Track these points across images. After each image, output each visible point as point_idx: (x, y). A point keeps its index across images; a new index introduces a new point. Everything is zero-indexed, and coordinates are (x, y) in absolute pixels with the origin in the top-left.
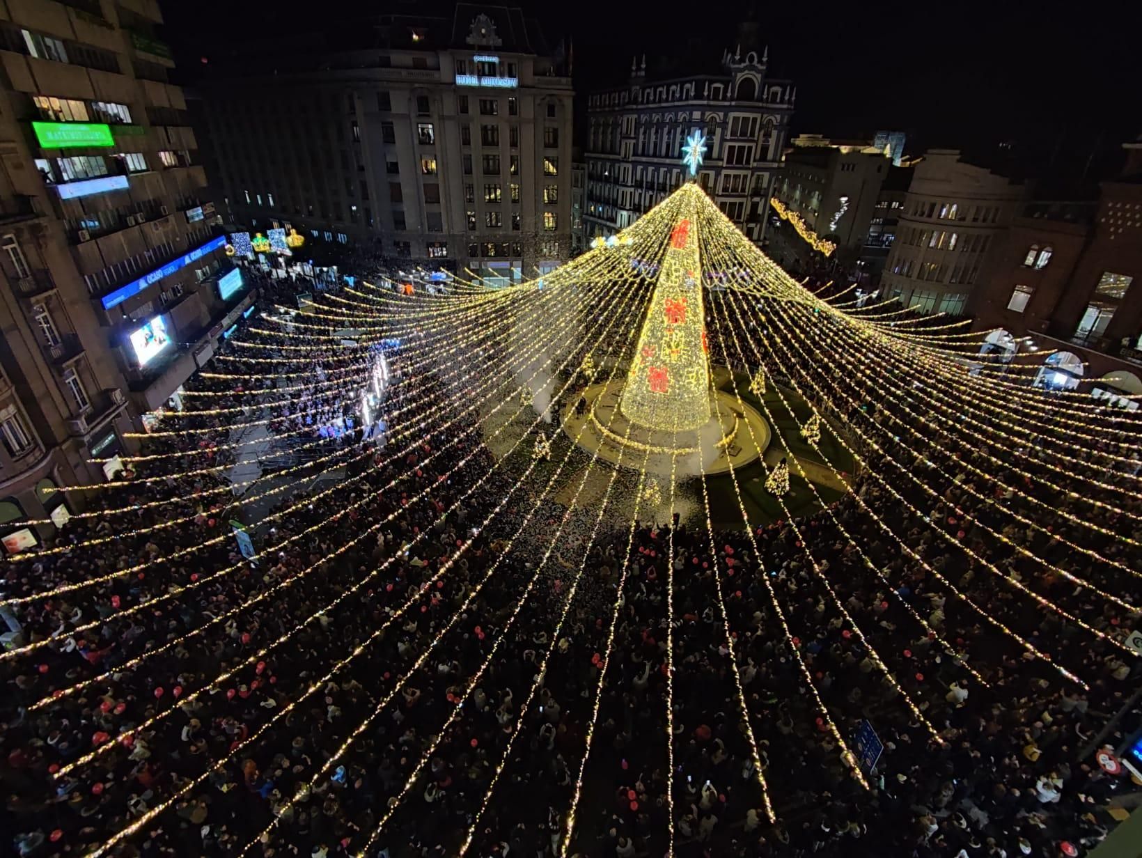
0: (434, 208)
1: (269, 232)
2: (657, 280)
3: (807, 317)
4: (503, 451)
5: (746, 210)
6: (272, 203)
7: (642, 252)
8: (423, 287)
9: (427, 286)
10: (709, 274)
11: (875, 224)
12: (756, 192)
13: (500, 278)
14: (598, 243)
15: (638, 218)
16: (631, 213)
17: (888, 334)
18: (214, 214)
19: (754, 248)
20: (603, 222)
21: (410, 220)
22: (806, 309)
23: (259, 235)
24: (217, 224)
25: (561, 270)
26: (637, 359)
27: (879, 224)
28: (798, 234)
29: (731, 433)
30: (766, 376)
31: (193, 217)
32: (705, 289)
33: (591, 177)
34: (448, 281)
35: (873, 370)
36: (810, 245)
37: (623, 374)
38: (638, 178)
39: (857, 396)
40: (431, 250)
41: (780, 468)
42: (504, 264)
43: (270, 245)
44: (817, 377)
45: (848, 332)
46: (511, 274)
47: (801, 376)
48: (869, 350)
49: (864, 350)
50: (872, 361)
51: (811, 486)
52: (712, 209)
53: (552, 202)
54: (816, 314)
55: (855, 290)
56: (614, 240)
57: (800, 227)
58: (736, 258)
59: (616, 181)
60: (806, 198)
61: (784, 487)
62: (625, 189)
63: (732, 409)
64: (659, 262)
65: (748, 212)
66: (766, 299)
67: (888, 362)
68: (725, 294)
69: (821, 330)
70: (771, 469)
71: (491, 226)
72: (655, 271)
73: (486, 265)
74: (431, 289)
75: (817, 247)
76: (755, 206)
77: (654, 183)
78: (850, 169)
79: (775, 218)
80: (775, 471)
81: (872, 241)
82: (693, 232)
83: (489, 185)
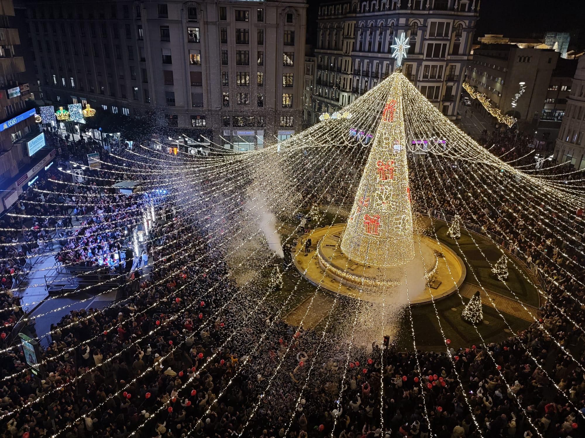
0: (197, 90)
1: (69, 106)
2: (371, 144)
3: (494, 177)
4: (245, 281)
5: (442, 92)
6: (73, 85)
7: (358, 124)
8: (186, 150)
9: (189, 149)
10: (413, 141)
11: (549, 103)
12: (450, 78)
13: (247, 143)
14: (324, 117)
15: (356, 98)
16: (350, 94)
17: (563, 191)
18: (29, 92)
19: (449, 122)
20: (328, 101)
21: (179, 100)
22: (493, 169)
23: (61, 108)
24: (30, 100)
25: (295, 138)
26: (355, 208)
27: (551, 103)
28: (485, 110)
29: (431, 270)
30: (460, 223)
31: (12, 94)
32: (409, 153)
33: (320, 67)
34: (206, 145)
35: (551, 219)
36: (496, 119)
37: (342, 220)
38: (356, 68)
40: (193, 121)
41: (474, 300)
42: (252, 133)
43: (69, 116)
44: (503, 225)
45: (529, 189)
46: (255, 141)
48: (547, 203)
49: (543, 203)
50: (550, 212)
51: (501, 316)
52: (414, 91)
53: (288, 86)
54: (502, 174)
55: (534, 154)
56: (337, 115)
57: (486, 105)
58: (434, 130)
60: (491, 82)
61: (479, 316)
62: (346, 76)
63: (432, 249)
64: (372, 132)
65: (444, 93)
66: (460, 161)
67: (564, 213)
68: (425, 157)
69: (506, 187)
70: (467, 301)
71: (241, 103)
72: (370, 138)
73: (236, 133)
74: (193, 151)
75: (501, 121)
76: (449, 89)
77: (369, 71)
78: (526, 61)
79: (466, 98)
80: (470, 302)
81: (547, 116)
82: (400, 110)
83: (241, 73)
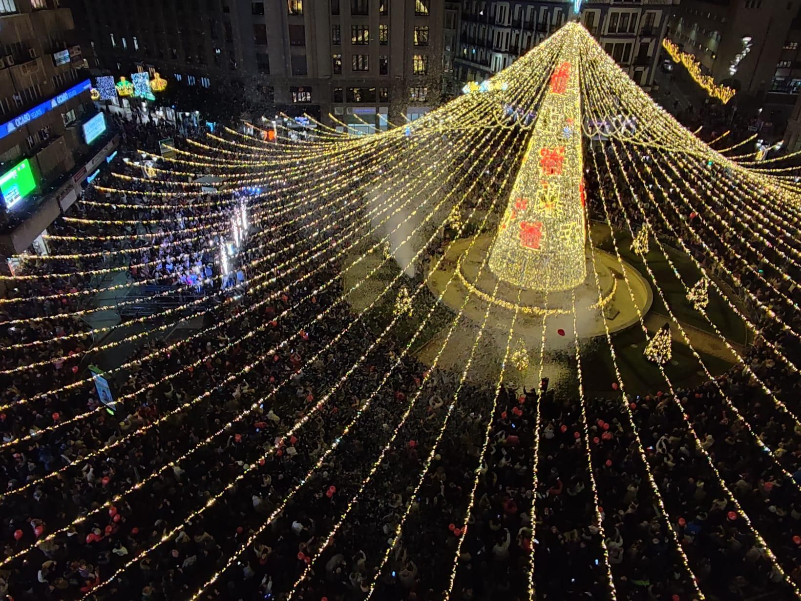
0: (300, 52)
1: (133, 76)
2: (533, 127)
3: (698, 170)
4: (363, 307)
5: (635, 52)
6: (136, 46)
7: (516, 97)
8: (286, 135)
9: (289, 133)
10: (590, 121)
11: (782, 67)
12: (647, 32)
13: (366, 124)
14: (470, 88)
15: (514, 61)
16: (507, 55)
17: (792, 191)
18: (81, 57)
19: (642, 93)
20: (477, 66)
21: (275, 65)
22: (698, 160)
23: (123, 78)
24: (82, 68)
25: (429, 117)
26: (508, 213)
27: (786, 67)
28: (692, 79)
29: (608, 295)
30: (650, 234)
31: (60, 60)
32: (584, 138)
33: (465, 17)
34: (312, 127)
35: (772, 229)
36: (705, 90)
37: (492, 229)
38: (516, 17)
39: (752, 258)
40: (294, 95)
41: (661, 334)
42: (370, 110)
43: (134, 89)
44: (708, 237)
45: (746, 187)
46: (376, 121)
47: (690, 235)
48: (768, 207)
49: (763, 207)
50: (772, 219)
51: (695, 353)
52: (596, 50)
53: (422, 44)
54: (709, 167)
55: (755, 141)
56: (488, 85)
57: (694, 71)
58: (621, 104)
59: (492, 22)
60: (703, 38)
61: (666, 355)
62: (501, 30)
63: (609, 268)
64: (536, 108)
65: (636, 54)
66: (654, 150)
67: (790, 221)
68: (608, 143)
69: (714, 184)
70: (652, 335)
71: (358, 70)
72: (531, 118)
73: (351, 111)
74: (294, 137)
75: (713, 93)
76: (644, 47)
77: (533, 23)
78: (756, 5)
79: (666, 61)
80: (656, 337)
81: (778, 87)
82: (575, 75)
83: (357, 26)
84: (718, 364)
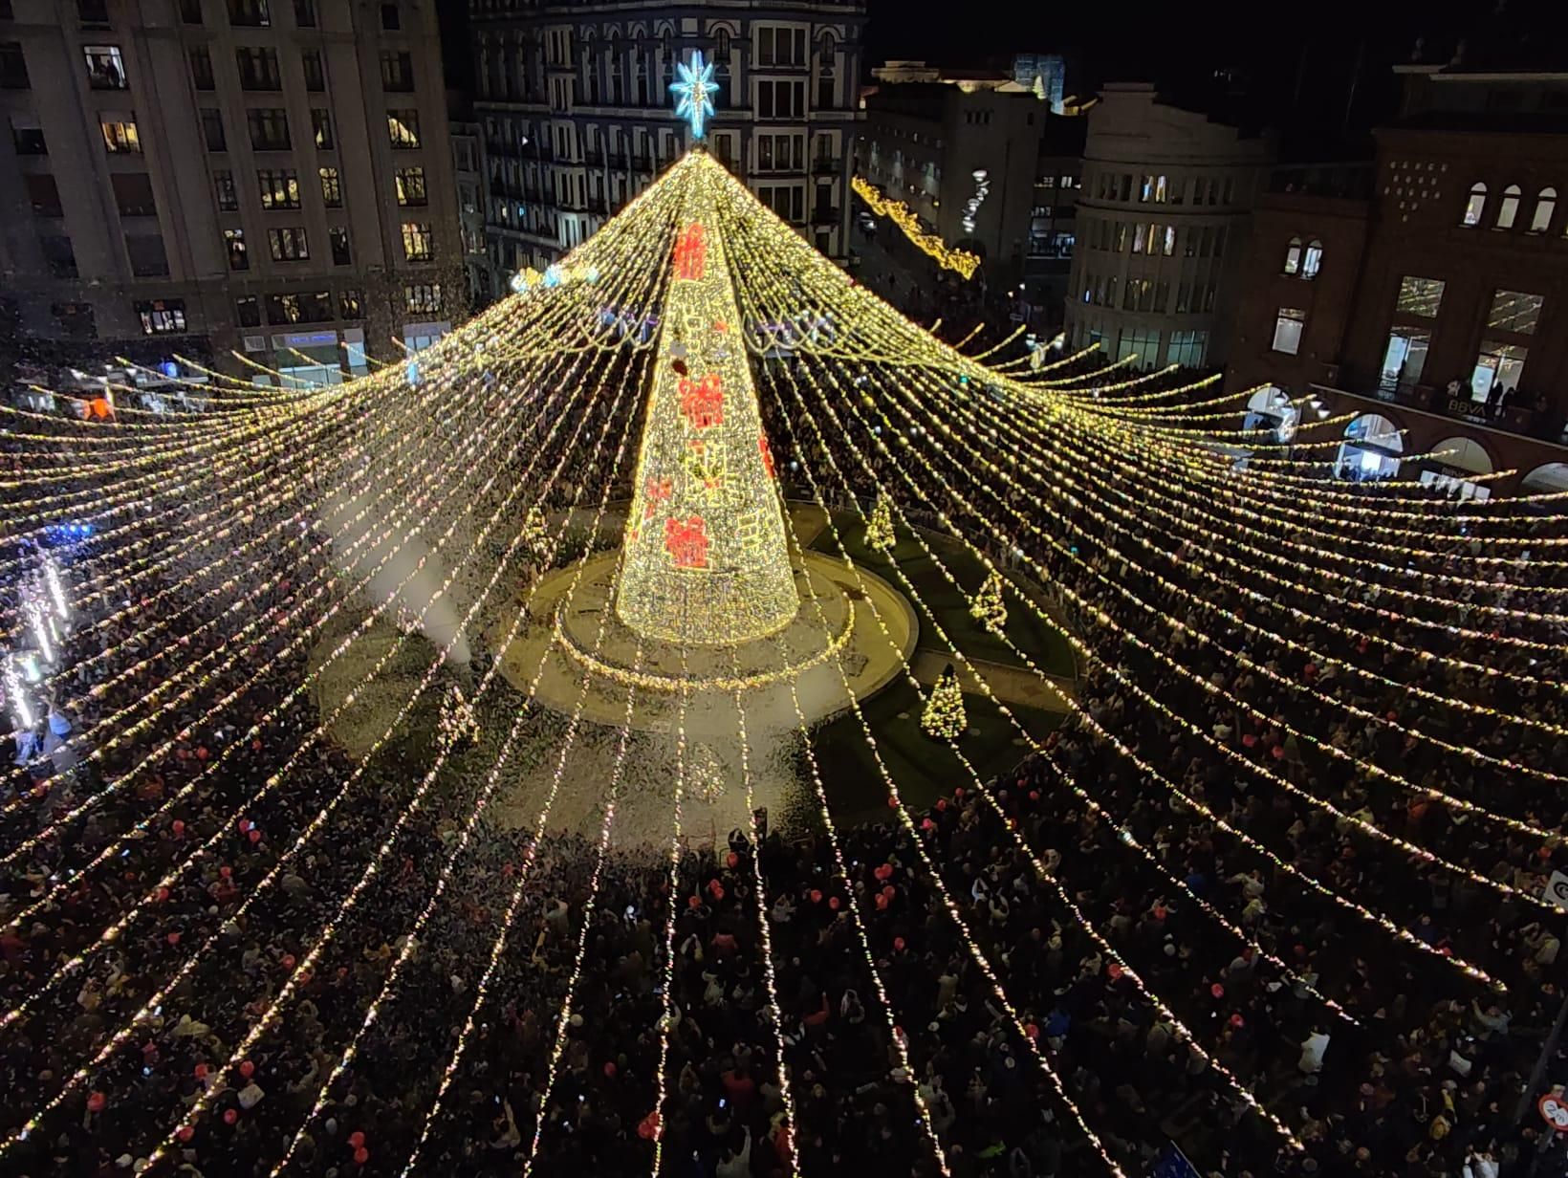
0: (144, 227)
2: (657, 343)
3: (948, 392)
4: (371, 741)
5: (810, 202)
7: (613, 290)
8: (136, 401)
9: (146, 399)
10: (756, 325)
11: (1040, 216)
12: (823, 167)
13: (318, 366)
14: (524, 281)
15: (600, 226)
16: (585, 217)
17: (1092, 412)
19: (834, 270)
20: (531, 238)
21: (89, 257)
22: (944, 377)
25: (452, 340)
26: (638, 506)
27: (1045, 216)
28: (909, 241)
29: (842, 632)
30: (892, 511)
32: (752, 356)
33: (493, 150)
34: (195, 382)
35: (1078, 479)
36: (934, 259)
37: (611, 543)
38: (591, 146)
40: (145, 317)
41: (943, 686)
42: (329, 337)
44: (984, 502)
45: (1025, 414)
46: (343, 358)
47: (956, 505)
48: (1065, 443)
49: (1057, 444)
50: (1074, 462)
51: (1003, 709)
52: (744, 199)
53: (415, 203)
54: (964, 385)
55: (1023, 337)
56: (557, 274)
57: (911, 229)
58: (803, 293)
59: (547, 157)
60: (913, 174)
61: (958, 721)
62: (568, 171)
63: (837, 583)
64: (656, 310)
65: (813, 204)
66: (871, 365)
67: (1100, 461)
68: (794, 361)
69: (978, 414)
70: (928, 690)
71: (285, 258)
72: (650, 327)
73: (282, 342)
74: (156, 406)
75: (947, 263)
76: (824, 193)
77: (624, 156)
78: (982, 120)
79: (864, 214)
80: (935, 693)
81: (1039, 248)
82: (715, 247)
83: (270, 173)
84: (1041, 720)
